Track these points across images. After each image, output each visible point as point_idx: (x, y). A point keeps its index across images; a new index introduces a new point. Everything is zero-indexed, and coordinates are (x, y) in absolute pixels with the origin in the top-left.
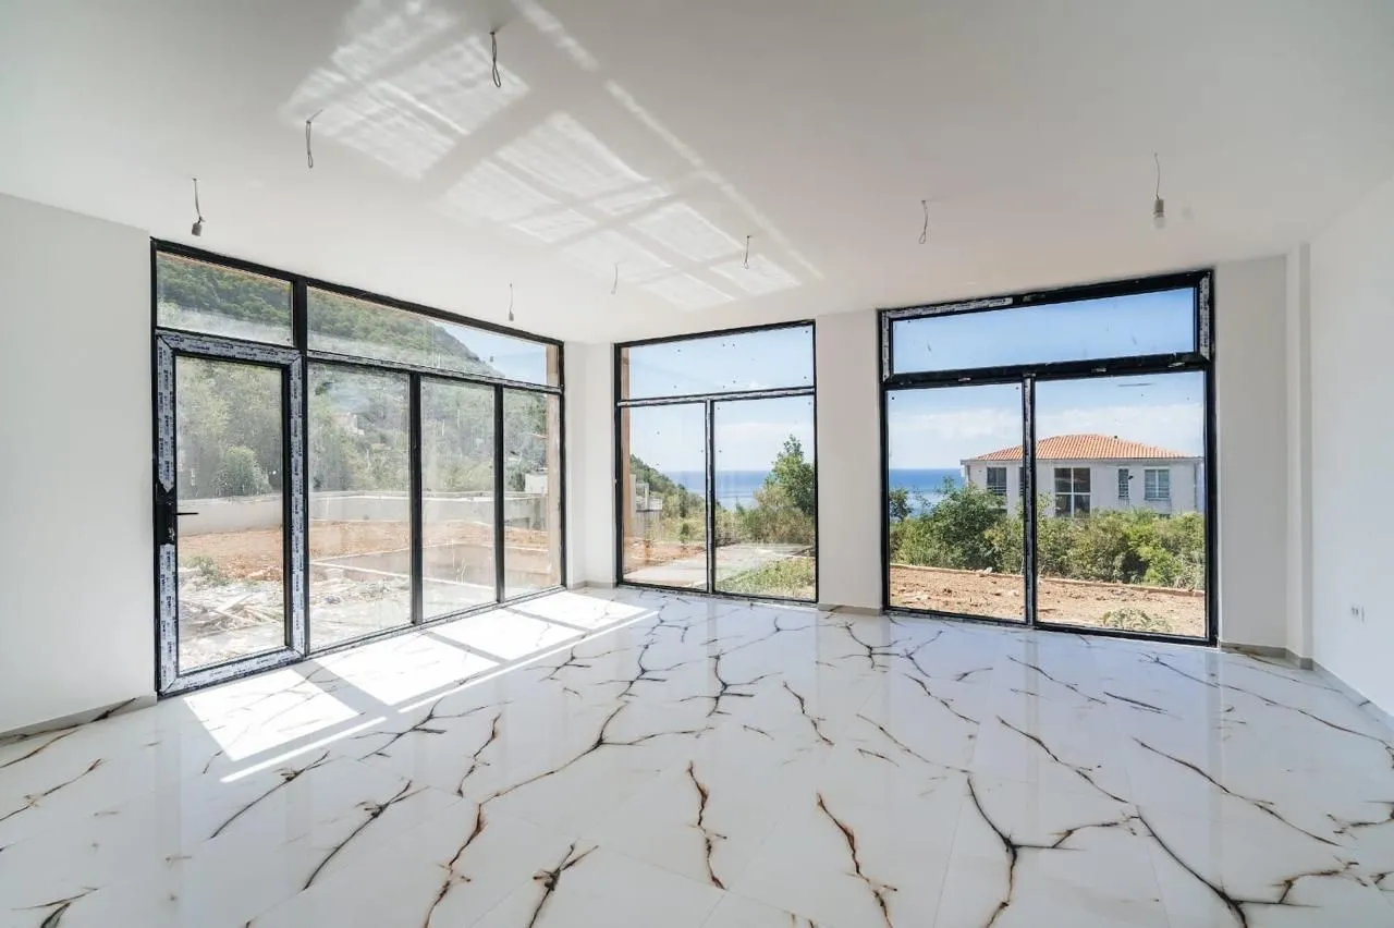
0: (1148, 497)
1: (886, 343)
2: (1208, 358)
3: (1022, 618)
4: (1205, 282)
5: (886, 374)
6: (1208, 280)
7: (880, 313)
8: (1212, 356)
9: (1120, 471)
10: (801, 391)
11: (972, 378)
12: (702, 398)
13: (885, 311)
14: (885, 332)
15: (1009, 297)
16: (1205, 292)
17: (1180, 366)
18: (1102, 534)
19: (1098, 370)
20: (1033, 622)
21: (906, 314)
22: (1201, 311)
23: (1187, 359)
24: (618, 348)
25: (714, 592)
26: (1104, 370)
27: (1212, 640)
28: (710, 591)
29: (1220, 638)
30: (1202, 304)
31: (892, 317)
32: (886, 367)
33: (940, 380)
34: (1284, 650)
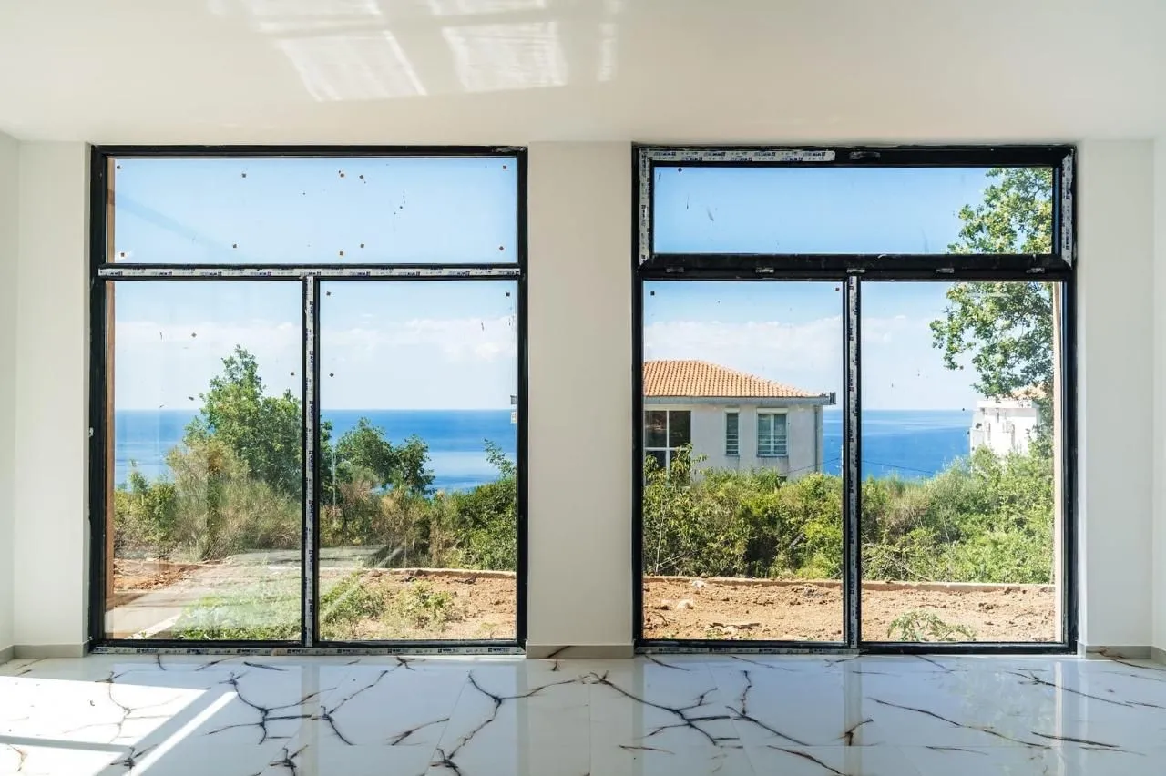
0: (762, 453)
1: (644, 200)
2: (1070, 265)
3: (840, 639)
4: (1067, 161)
5: (645, 253)
6: (1071, 159)
7: (637, 149)
8: (1075, 261)
9: (729, 415)
10: (495, 272)
11: (775, 270)
12: (296, 272)
13: (644, 147)
14: (644, 180)
15: (830, 149)
16: (1067, 175)
17: (1040, 273)
18: (718, 509)
19: (945, 270)
20: (855, 643)
21: (679, 157)
22: (1064, 200)
23: (1047, 263)
24: (100, 158)
25: (317, 643)
26: (952, 271)
27: (1070, 646)
28: (309, 642)
29: (1082, 640)
30: (1064, 191)
31: (656, 158)
32: (644, 241)
33: (727, 269)
34: (1150, 648)
